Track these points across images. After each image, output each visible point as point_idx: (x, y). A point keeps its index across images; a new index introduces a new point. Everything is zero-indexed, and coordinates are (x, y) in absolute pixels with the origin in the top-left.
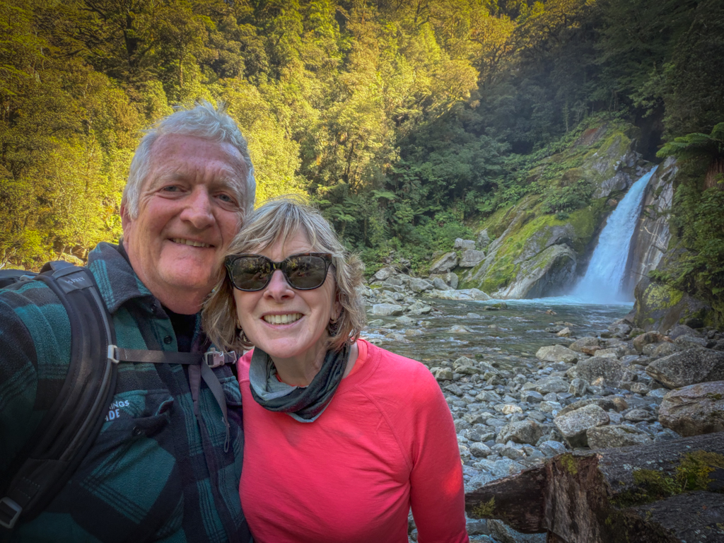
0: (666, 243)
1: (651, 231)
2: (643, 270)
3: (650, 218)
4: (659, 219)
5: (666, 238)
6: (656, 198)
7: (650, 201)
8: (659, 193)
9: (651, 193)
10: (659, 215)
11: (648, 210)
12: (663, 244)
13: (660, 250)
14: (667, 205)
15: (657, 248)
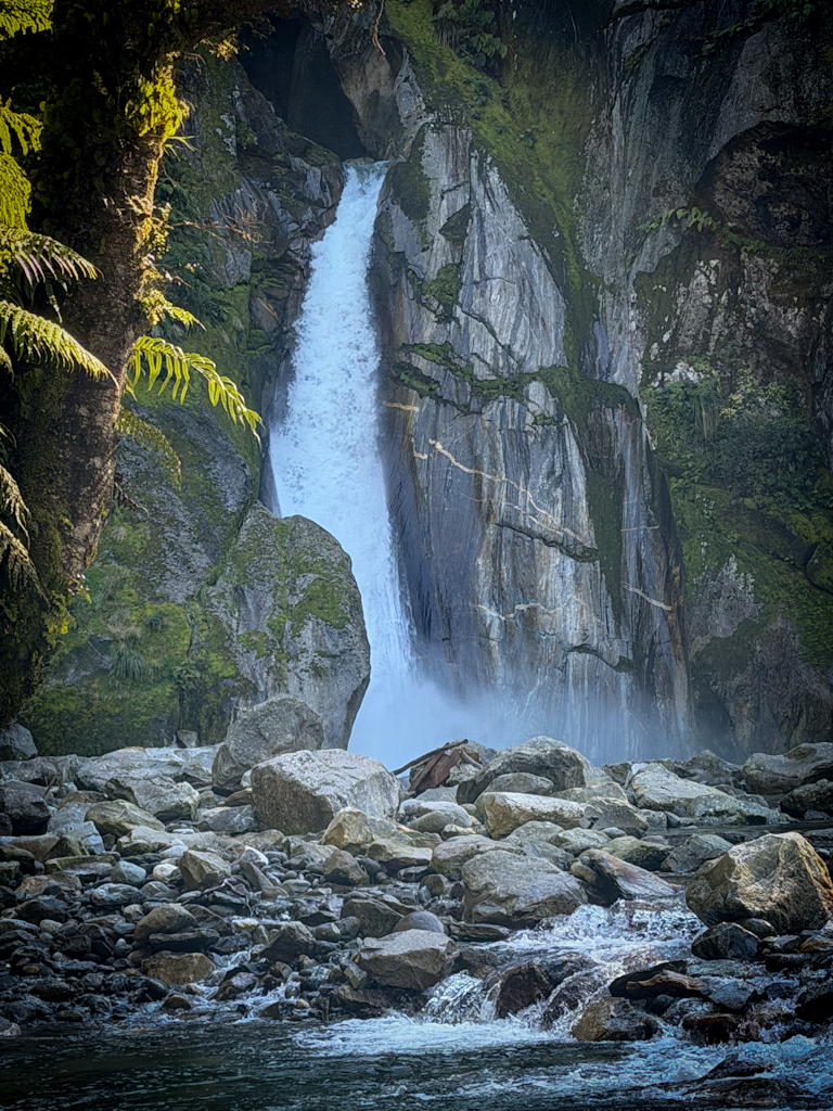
0: (569, 514)
1: (476, 462)
2: (495, 633)
3: (439, 400)
4: (493, 410)
5: (558, 493)
6: (446, 317)
7: (417, 326)
8: (448, 294)
9: (408, 291)
10: (484, 393)
11: (421, 363)
12: (557, 521)
13: (549, 544)
14: (508, 350)
15: (531, 534)
